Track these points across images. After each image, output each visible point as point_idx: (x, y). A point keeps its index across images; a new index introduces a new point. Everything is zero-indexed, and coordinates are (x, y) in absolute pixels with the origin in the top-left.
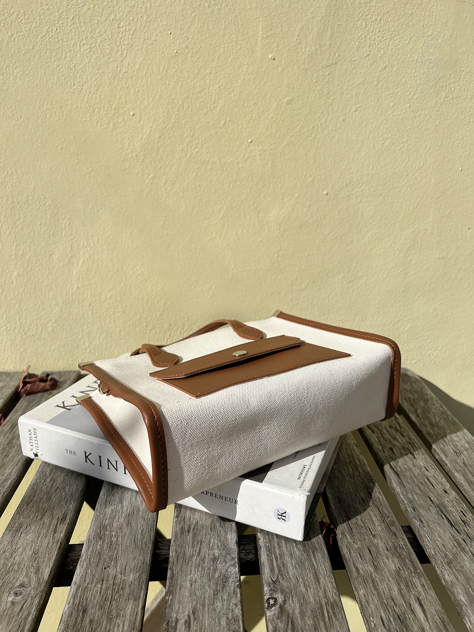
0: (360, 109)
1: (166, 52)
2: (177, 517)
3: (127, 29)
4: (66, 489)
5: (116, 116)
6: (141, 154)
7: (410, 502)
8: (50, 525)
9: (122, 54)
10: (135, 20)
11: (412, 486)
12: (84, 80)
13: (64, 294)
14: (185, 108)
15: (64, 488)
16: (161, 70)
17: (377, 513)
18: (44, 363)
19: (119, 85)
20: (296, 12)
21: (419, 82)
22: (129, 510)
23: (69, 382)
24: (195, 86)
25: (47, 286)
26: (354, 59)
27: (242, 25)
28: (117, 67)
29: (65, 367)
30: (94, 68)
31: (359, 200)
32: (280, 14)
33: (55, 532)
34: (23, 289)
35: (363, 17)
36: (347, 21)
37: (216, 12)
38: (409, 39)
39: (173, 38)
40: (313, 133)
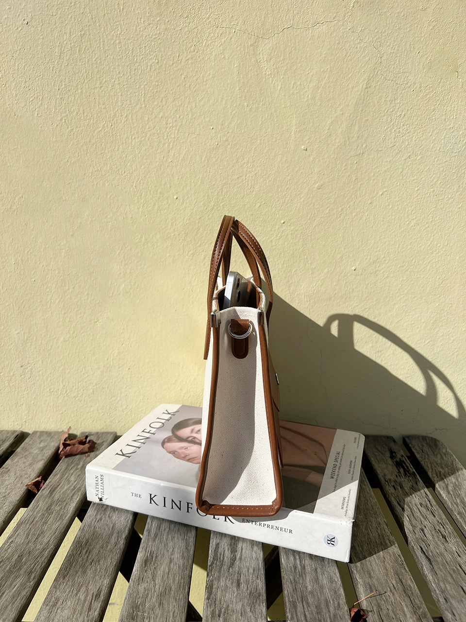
0: (386, 193)
1: (208, 144)
2: (208, 598)
3: (174, 125)
4: (100, 562)
5: (161, 199)
6: (183, 233)
7: (443, 591)
8: (85, 601)
9: (169, 145)
10: (181, 117)
11: (444, 574)
12: (133, 168)
13: (106, 359)
14: (223, 193)
15: (99, 561)
16: (203, 160)
17: (409, 603)
18: (83, 423)
19: (164, 173)
20: (326, 110)
21: (441, 169)
22: (161, 588)
23: (105, 444)
24: (233, 173)
25: (90, 351)
26: (380, 149)
27: (277, 121)
28: (164, 157)
29: (103, 428)
30: (143, 157)
31: (386, 276)
32: (311, 111)
33: (90, 609)
34: (68, 353)
35: (389, 113)
36: (373, 116)
37: (254, 110)
38: (431, 132)
39: (215, 133)
40: (342, 214)
